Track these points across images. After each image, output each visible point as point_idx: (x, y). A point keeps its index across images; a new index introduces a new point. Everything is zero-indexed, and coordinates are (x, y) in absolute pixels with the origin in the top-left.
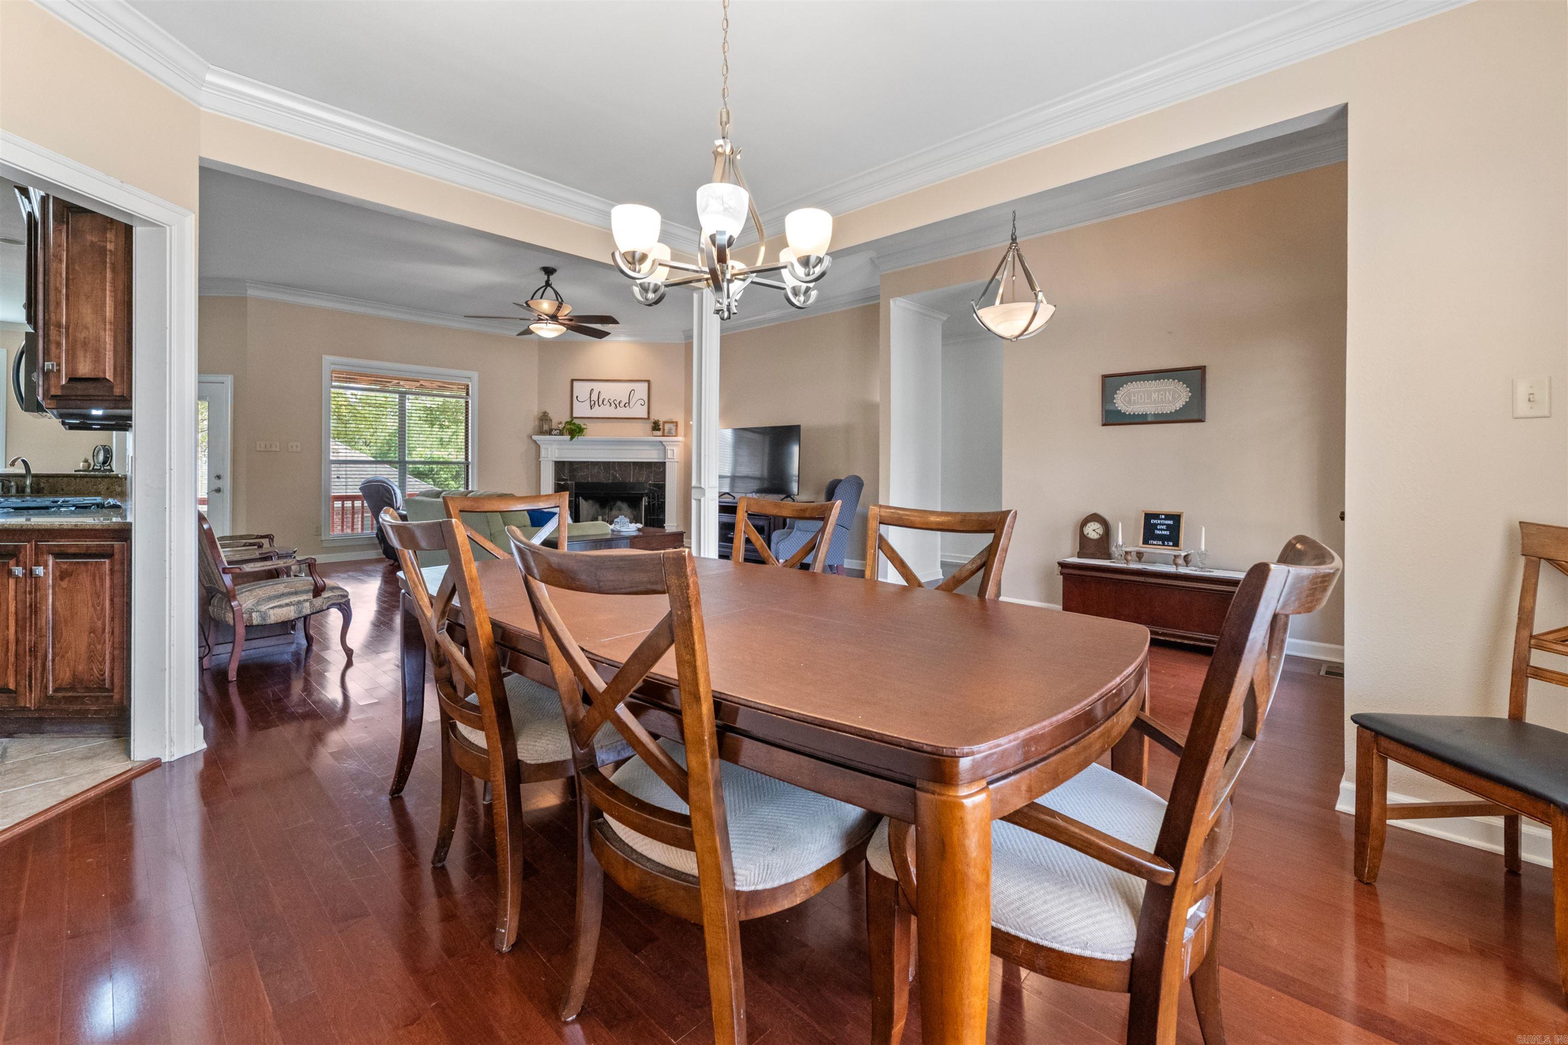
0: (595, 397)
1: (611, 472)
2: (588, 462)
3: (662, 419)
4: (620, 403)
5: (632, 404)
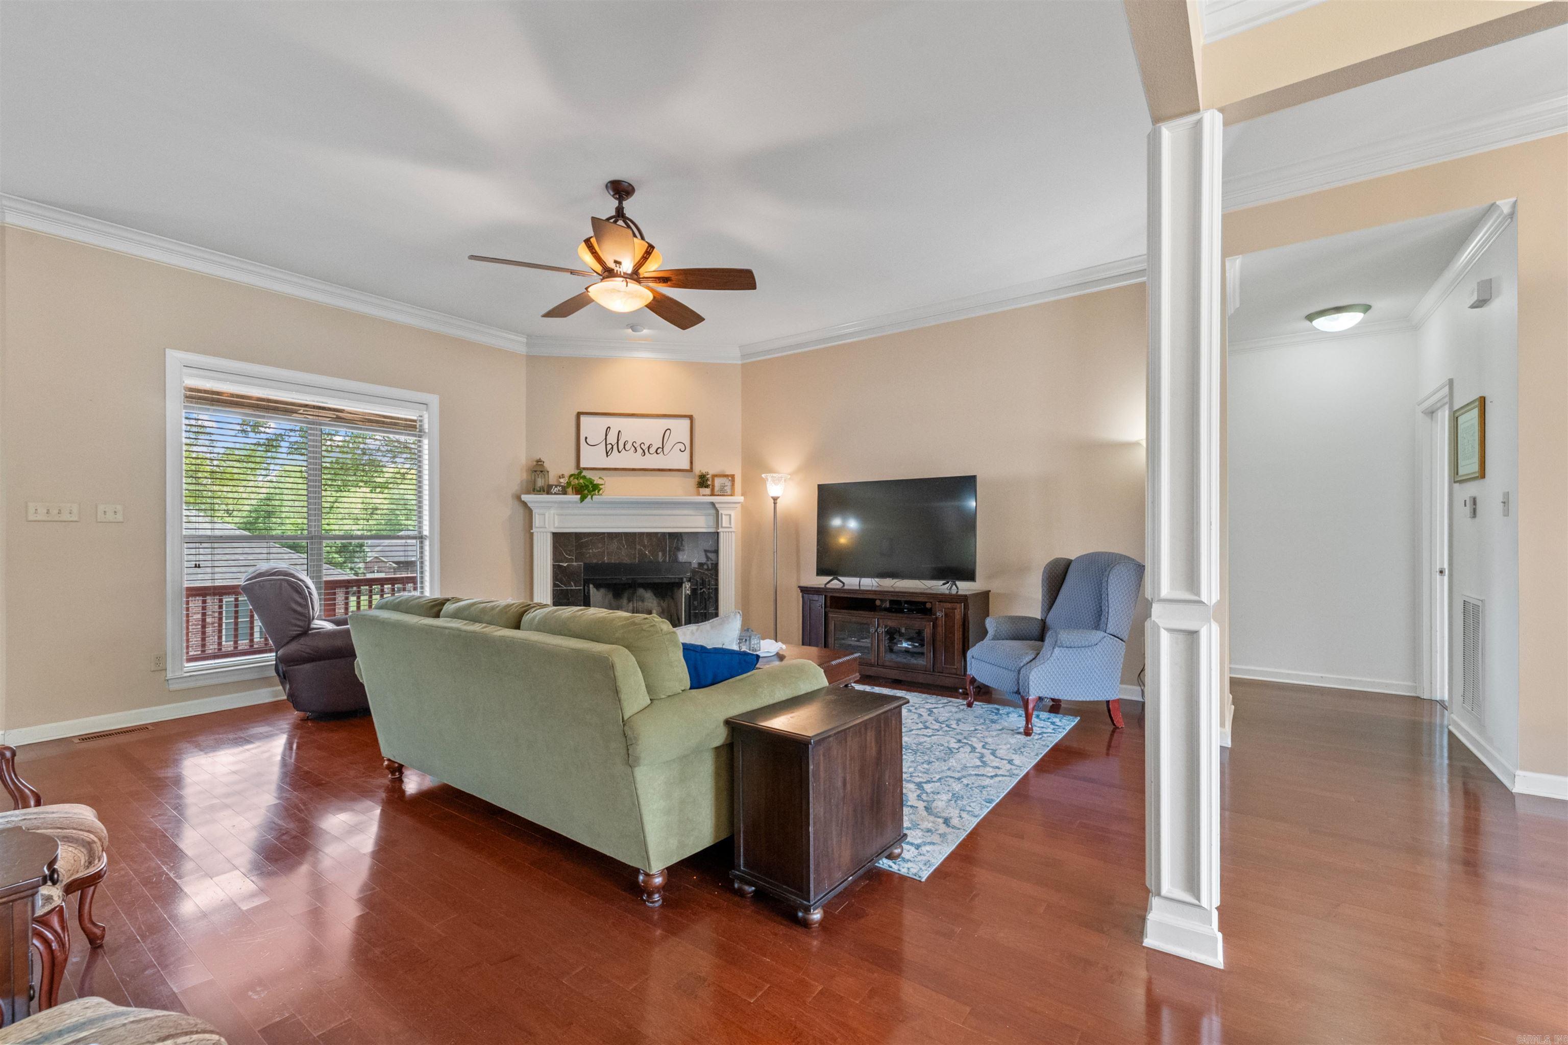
0: (612, 439)
1: (638, 547)
2: (604, 533)
3: (711, 470)
4: (649, 448)
5: (666, 450)
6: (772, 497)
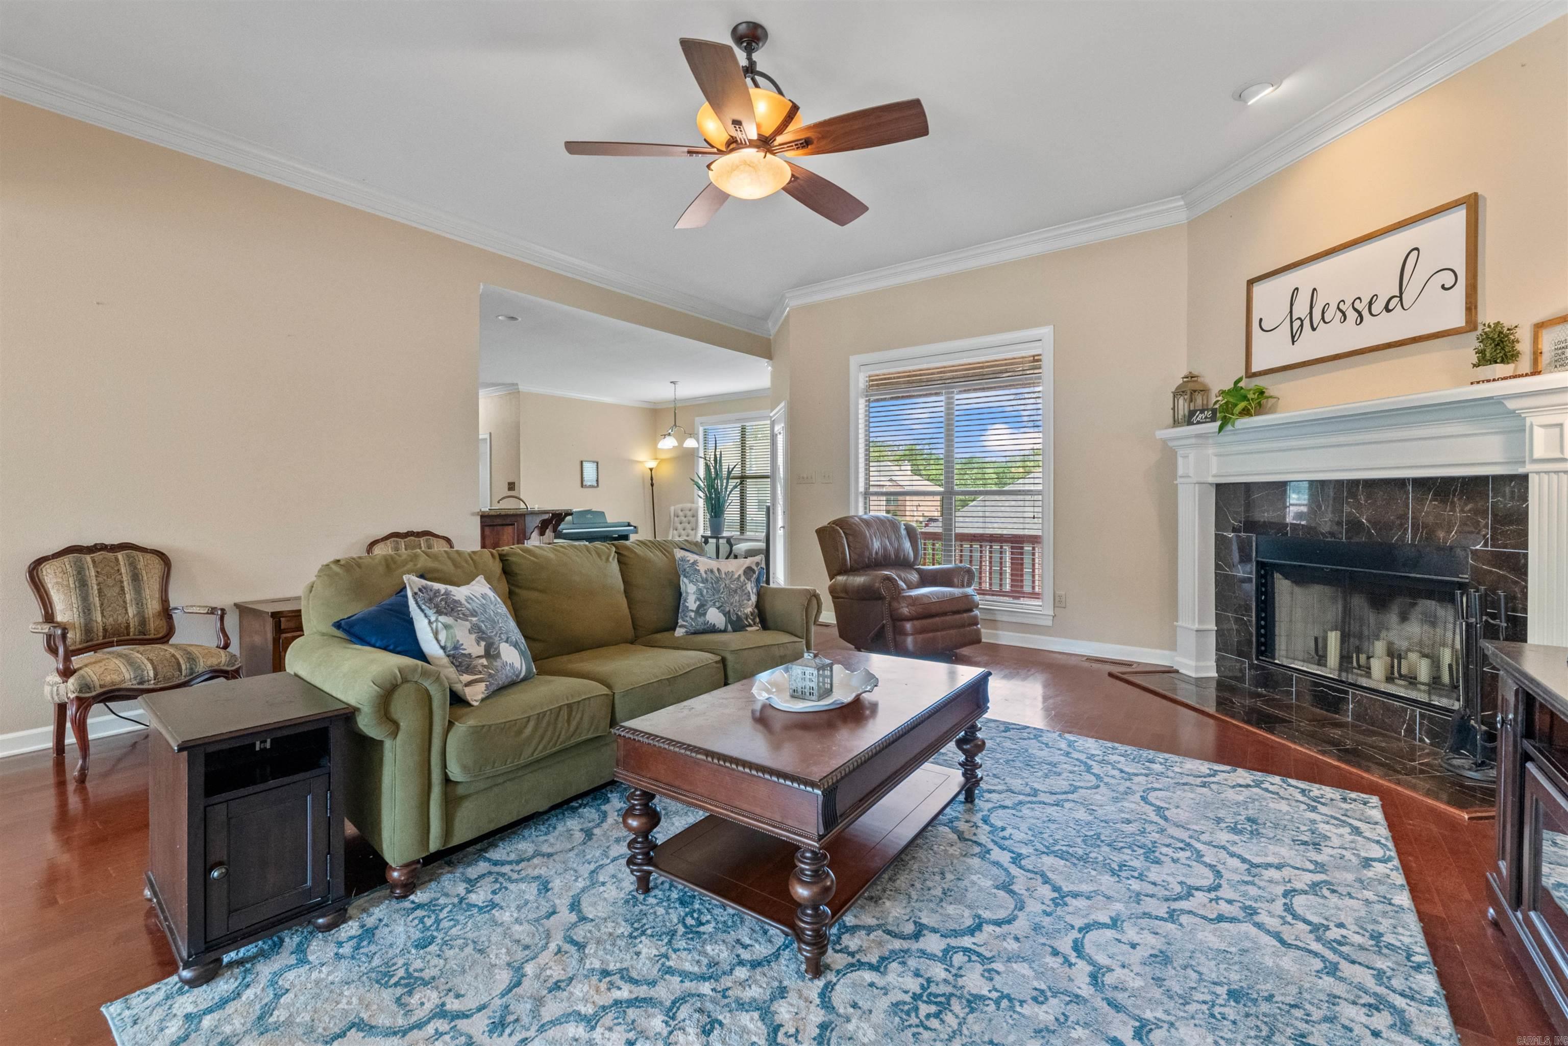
0: (1302, 308)
1: (1346, 509)
4: (1370, 304)
5: (1408, 298)
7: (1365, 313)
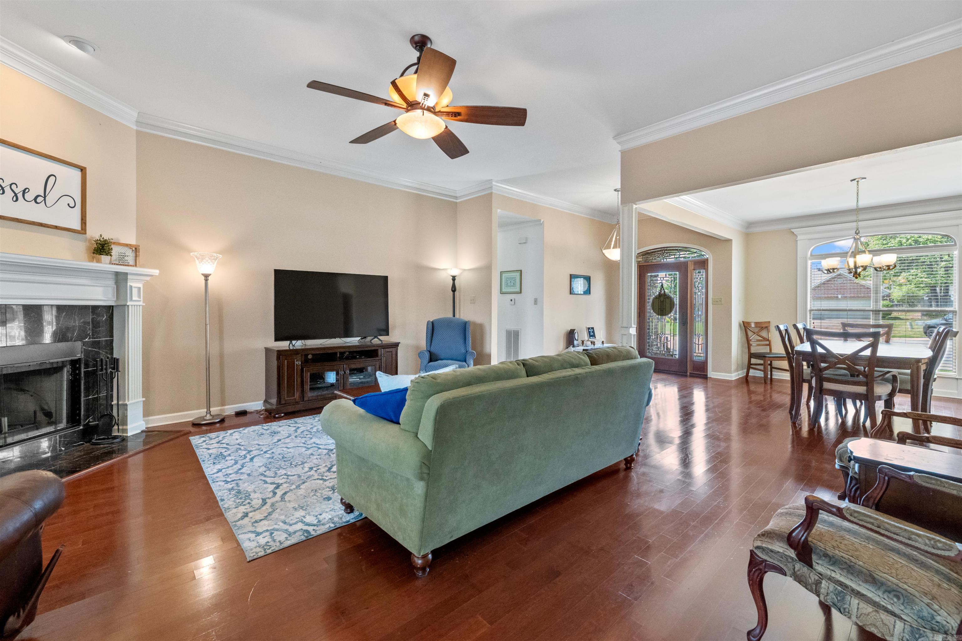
3: (108, 236)
4: (24, 192)
5: (50, 199)
6: (203, 274)
7: (20, 196)
